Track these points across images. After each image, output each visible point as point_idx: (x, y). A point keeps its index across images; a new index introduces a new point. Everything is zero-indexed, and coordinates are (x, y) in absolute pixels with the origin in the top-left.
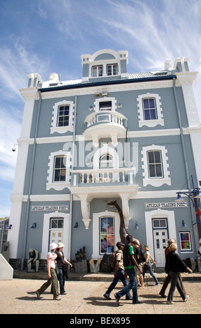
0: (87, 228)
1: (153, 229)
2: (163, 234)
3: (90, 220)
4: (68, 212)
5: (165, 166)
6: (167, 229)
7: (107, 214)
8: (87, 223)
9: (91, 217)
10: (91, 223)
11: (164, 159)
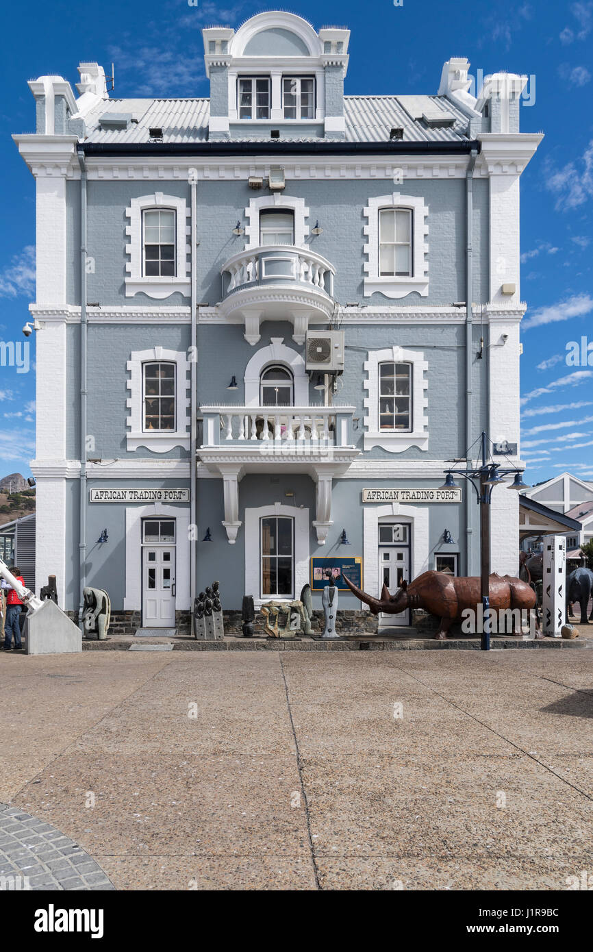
0: (232, 542)
1: (380, 546)
2: (400, 557)
3: (239, 523)
4: (188, 505)
5: (420, 402)
6: (409, 547)
7: (278, 510)
8: (232, 531)
9: (241, 517)
10: (241, 530)
11: (420, 384)
